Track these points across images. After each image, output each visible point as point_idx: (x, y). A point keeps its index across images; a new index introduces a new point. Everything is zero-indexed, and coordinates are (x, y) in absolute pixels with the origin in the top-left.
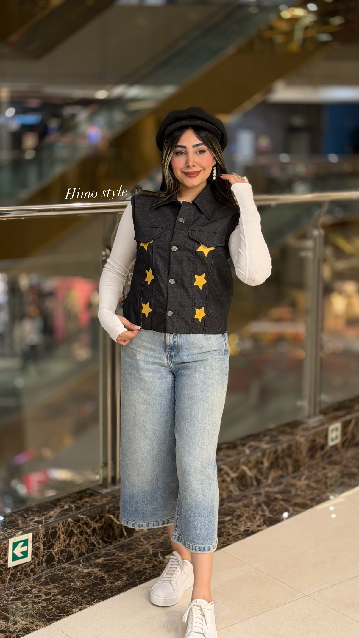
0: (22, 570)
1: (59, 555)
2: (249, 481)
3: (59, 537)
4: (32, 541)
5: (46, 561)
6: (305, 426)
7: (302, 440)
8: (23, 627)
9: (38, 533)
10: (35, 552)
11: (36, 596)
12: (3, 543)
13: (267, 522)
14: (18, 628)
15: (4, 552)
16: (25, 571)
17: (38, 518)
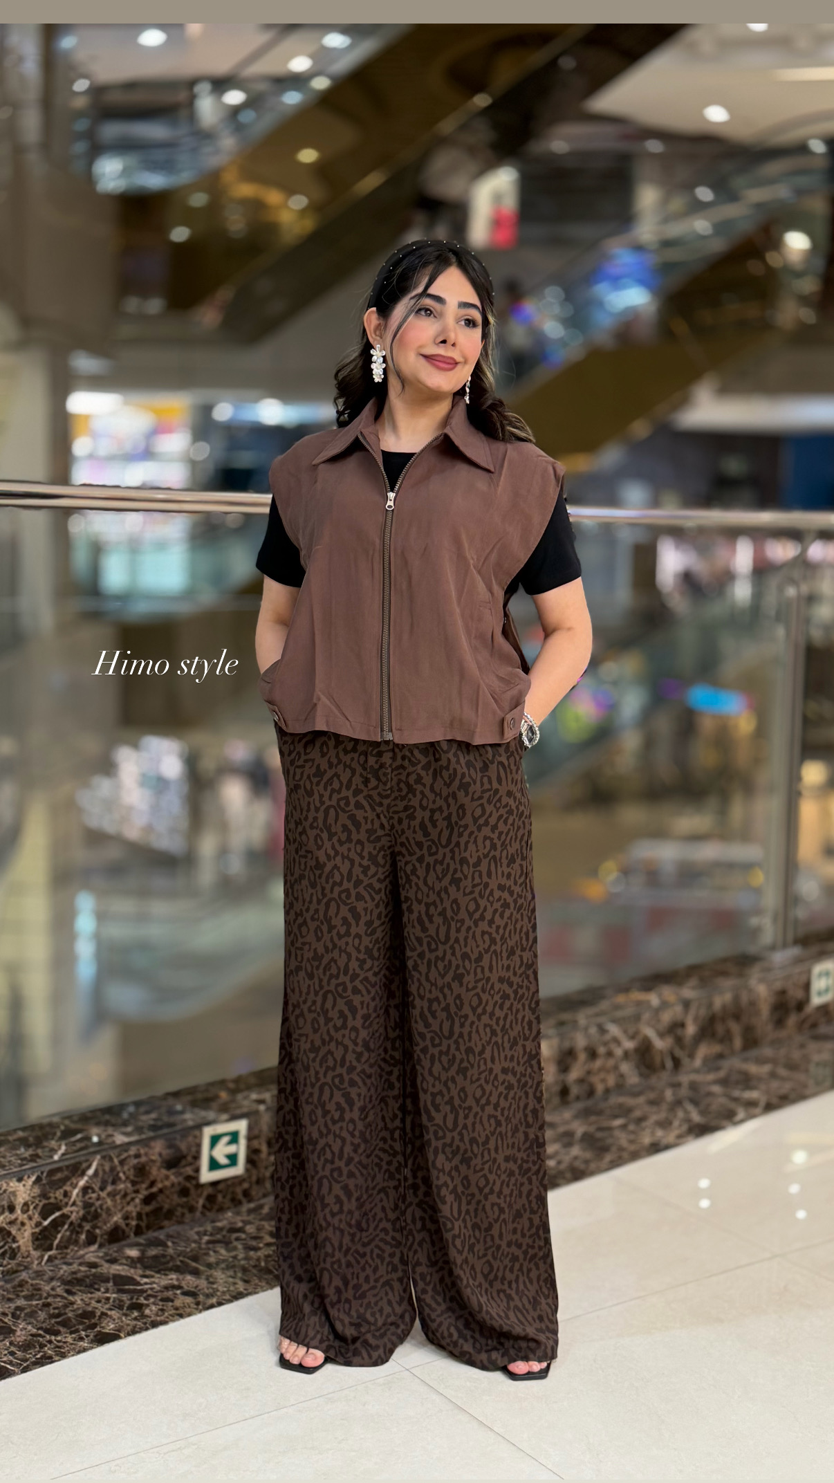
0: (228, 1190)
2: (658, 1060)
4: (246, 1136)
6: (765, 964)
7: (761, 989)
8: (230, 1287)
9: (259, 1120)
10: (252, 1158)
11: (255, 1238)
12: (192, 1134)
13: (695, 1131)
14: (219, 1289)
15: (194, 1152)
16: (233, 1193)
17: (257, 1095)
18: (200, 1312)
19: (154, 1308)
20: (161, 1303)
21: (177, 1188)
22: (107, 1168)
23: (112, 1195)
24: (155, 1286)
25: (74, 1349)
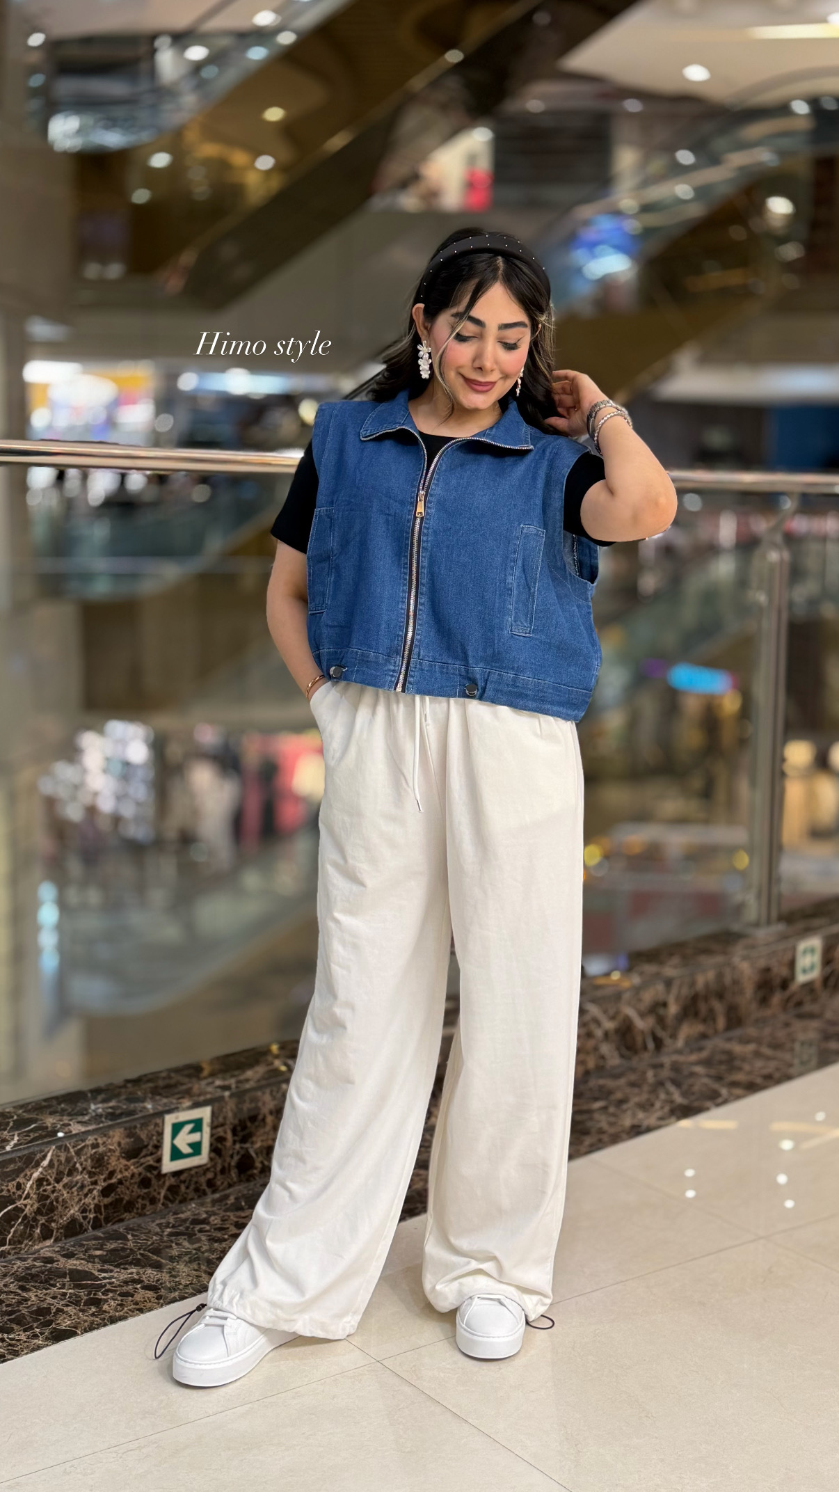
0: (190, 1181)
1: (264, 1155)
2: (639, 1039)
3: (264, 1120)
4: (210, 1124)
5: (237, 1166)
6: (749, 941)
7: (745, 966)
8: (193, 1280)
9: (223, 1107)
10: (217, 1146)
11: (220, 1229)
12: (153, 1122)
13: (678, 1113)
14: (181, 1282)
15: (155, 1141)
16: (196, 1183)
17: (222, 1082)
18: (162, 1306)
19: (112, 1303)
20: (119, 1298)
21: (137, 1179)
22: (63, 1159)
23: (68, 1186)
24: (113, 1280)
25: (28, 1347)
